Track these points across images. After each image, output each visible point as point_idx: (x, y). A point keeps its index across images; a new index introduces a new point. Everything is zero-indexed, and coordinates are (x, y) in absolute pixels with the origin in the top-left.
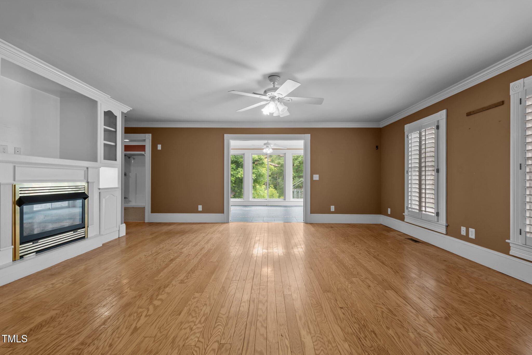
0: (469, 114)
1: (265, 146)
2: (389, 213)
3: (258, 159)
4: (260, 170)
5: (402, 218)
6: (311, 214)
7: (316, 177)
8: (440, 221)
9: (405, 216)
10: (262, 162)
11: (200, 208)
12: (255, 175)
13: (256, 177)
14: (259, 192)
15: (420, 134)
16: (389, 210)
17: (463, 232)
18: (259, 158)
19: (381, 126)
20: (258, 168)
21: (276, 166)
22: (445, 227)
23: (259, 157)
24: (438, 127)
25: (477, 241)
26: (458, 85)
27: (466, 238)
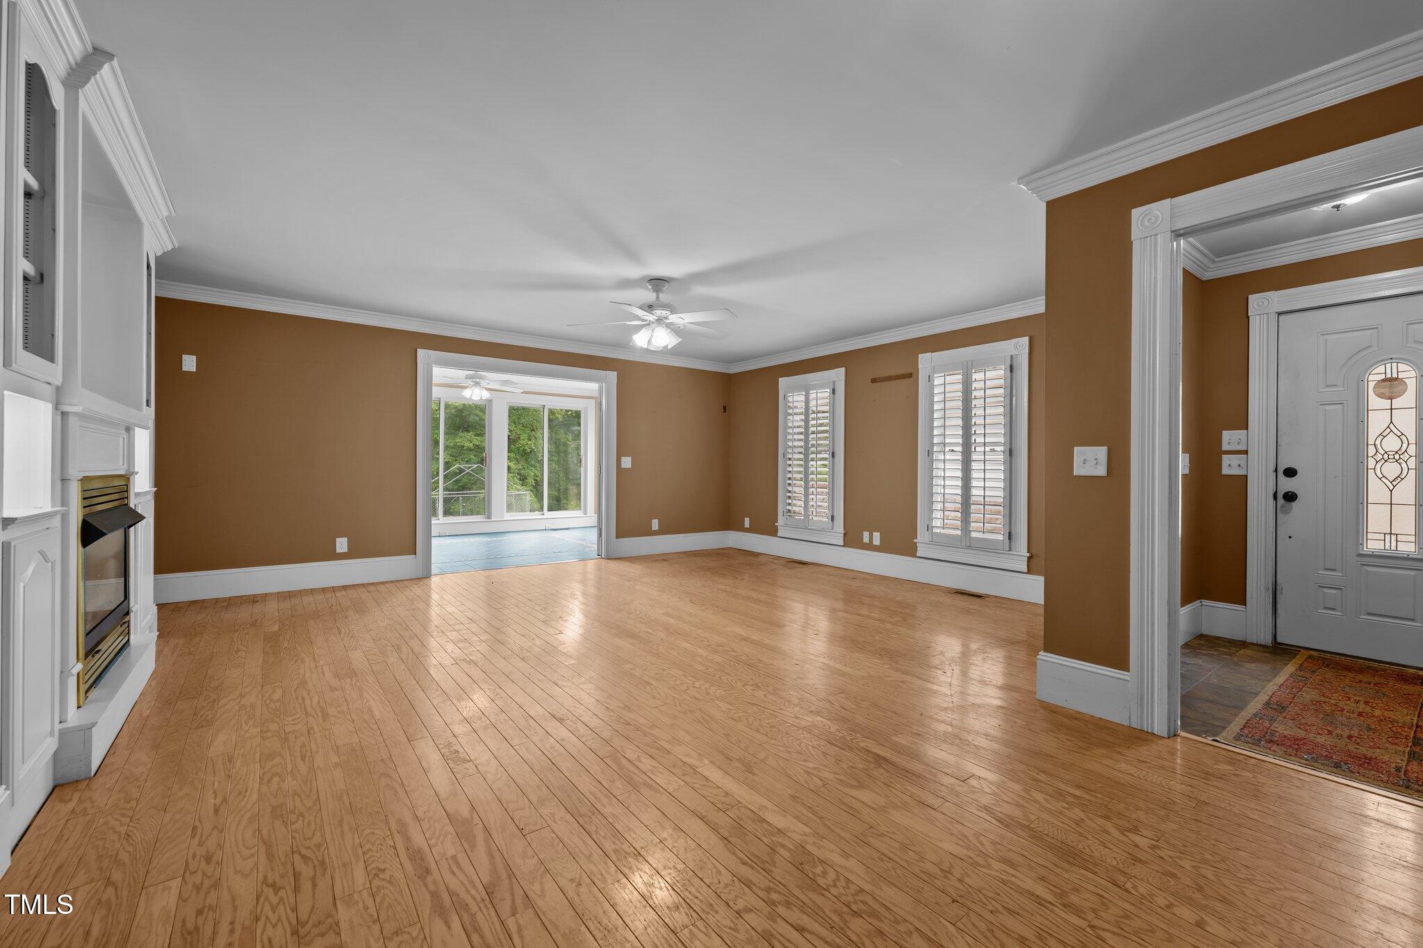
0: (874, 381)
1: (470, 382)
2: (747, 524)
5: (773, 532)
6: (618, 540)
7: (627, 462)
8: (835, 529)
9: (779, 527)
11: (342, 545)
15: (807, 396)
16: (747, 521)
17: (866, 539)
19: (732, 371)
22: (842, 535)
24: (834, 391)
25: (884, 548)
26: (865, 338)
27: (870, 547)
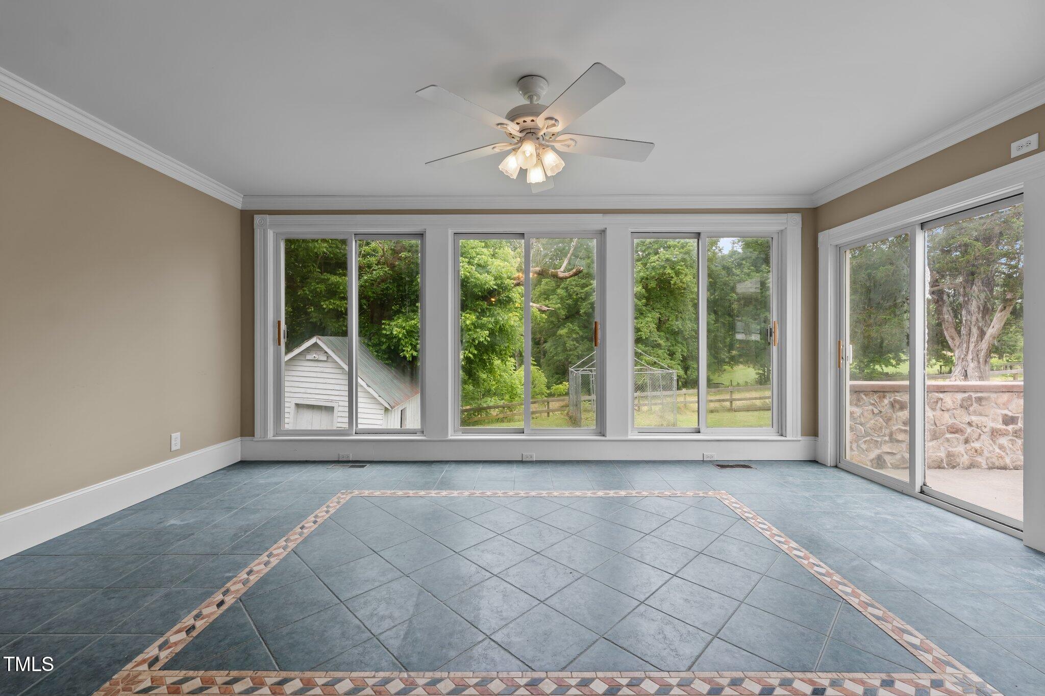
3: (495, 287)
4: (501, 319)
10: (508, 297)
12: (487, 332)
13: (489, 339)
14: (500, 375)
18: (497, 285)
20: (496, 312)
21: (543, 309)
23: (499, 282)
